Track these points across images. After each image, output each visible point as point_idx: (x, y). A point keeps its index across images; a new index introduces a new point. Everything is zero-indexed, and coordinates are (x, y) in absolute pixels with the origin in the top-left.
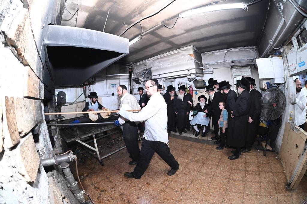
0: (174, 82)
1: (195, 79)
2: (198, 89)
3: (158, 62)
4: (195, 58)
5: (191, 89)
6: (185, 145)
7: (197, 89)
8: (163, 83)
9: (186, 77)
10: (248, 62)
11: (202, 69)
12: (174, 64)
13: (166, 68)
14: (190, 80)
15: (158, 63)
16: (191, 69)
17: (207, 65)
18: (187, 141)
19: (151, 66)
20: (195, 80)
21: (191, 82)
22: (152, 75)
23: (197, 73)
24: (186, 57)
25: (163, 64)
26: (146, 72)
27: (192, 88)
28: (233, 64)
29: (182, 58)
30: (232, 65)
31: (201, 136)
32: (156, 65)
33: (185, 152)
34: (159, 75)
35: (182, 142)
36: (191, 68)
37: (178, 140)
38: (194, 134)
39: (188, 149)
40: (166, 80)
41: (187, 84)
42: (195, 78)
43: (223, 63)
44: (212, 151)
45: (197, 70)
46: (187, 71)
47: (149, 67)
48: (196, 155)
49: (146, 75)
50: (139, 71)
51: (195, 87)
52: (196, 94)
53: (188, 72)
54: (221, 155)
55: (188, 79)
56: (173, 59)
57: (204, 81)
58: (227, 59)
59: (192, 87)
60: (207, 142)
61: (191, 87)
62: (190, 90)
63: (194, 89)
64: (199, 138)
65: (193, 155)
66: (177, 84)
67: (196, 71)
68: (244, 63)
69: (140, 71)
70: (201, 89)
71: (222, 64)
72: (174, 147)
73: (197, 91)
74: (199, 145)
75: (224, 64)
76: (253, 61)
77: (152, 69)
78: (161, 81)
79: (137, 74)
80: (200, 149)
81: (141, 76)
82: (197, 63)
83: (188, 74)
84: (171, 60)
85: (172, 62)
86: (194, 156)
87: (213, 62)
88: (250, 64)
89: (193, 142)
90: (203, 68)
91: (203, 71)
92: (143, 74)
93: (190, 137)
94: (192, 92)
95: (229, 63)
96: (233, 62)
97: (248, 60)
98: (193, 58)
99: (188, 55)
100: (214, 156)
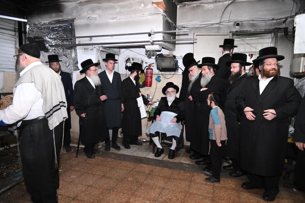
0: (118, 55)
1: (158, 53)
2: (163, 73)
3: (89, 10)
4: (165, 12)
5: (149, 71)
6: (139, 172)
7: (161, 71)
8: (99, 54)
9: (143, 47)
10: (271, 25)
11: (174, 35)
12: (122, 18)
13: (106, 25)
14: (149, 54)
15: (89, 12)
16: (155, 33)
17: (184, 27)
18: (142, 165)
19: (75, 15)
20: (158, 55)
21: (150, 58)
22: (76, 36)
23: (165, 42)
24: (147, 7)
25: (100, 16)
26: (60, 27)
27: (152, 69)
28: (237, 28)
29: (140, 8)
30: (234, 30)
31: (167, 156)
32: (85, 14)
33: (141, 185)
34: (91, 37)
35: (133, 166)
36: (155, 31)
37: (125, 163)
38: (153, 153)
39: (146, 179)
40: (103, 49)
41: (142, 62)
42: (160, 51)
43: (218, 26)
44: (193, 184)
45: (166, 36)
46: (147, 35)
47: (70, 17)
48: (164, 191)
49: (61, 33)
50: (43, 22)
51: (158, 69)
52: (158, 80)
53: (150, 38)
54: (212, 191)
55: (147, 51)
56: (122, 7)
57: (174, 57)
58: (226, 18)
59: (151, 67)
60: (180, 167)
61: (149, 67)
62: (147, 72)
63: (155, 71)
64: (164, 159)
65: (158, 190)
66: (124, 60)
67: (163, 37)
68: (263, 26)
69: (47, 22)
70: (168, 73)
71: (214, 28)
72: (118, 178)
73: (161, 76)
74: (167, 172)
75: (219, 28)
76: (284, 22)
77: (76, 23)
78: (95, 50)
79: (38, 28)
80: (169, 179)
81: (49, 33)
82: (167, 21)
83: (149, 42)
84: (118, 10)
85: (120, 13)
86: (161, 193)
87: (197, 23)
88: (276, 28)
89: (154, 167)
90: (175, 33)
91: (175, 38)
92: (53, 30)
93: (147, 157)
94: (151, 77)
95: (229, 27)
96: (238, 25)
97: (273, 19)
98: (161, 11)
99: (153, 3)
100: (199, 193)
